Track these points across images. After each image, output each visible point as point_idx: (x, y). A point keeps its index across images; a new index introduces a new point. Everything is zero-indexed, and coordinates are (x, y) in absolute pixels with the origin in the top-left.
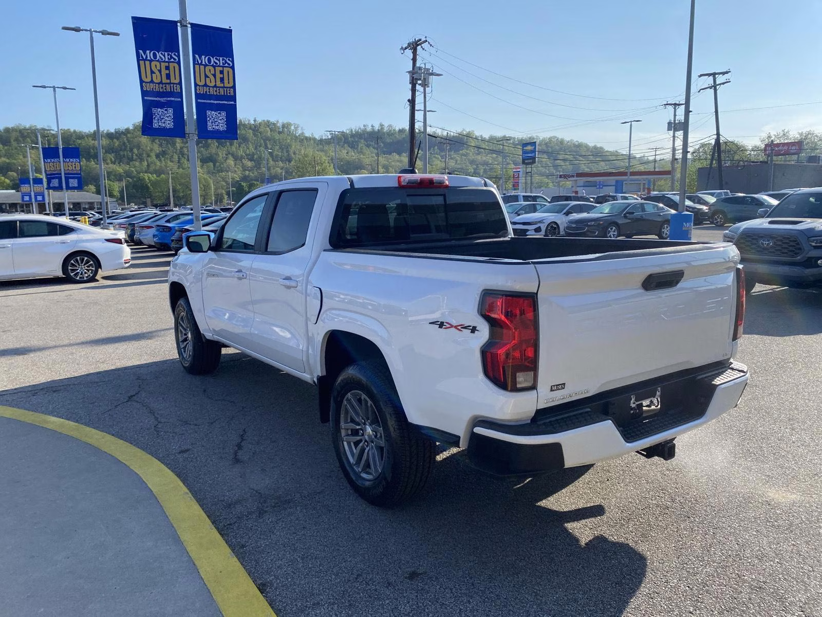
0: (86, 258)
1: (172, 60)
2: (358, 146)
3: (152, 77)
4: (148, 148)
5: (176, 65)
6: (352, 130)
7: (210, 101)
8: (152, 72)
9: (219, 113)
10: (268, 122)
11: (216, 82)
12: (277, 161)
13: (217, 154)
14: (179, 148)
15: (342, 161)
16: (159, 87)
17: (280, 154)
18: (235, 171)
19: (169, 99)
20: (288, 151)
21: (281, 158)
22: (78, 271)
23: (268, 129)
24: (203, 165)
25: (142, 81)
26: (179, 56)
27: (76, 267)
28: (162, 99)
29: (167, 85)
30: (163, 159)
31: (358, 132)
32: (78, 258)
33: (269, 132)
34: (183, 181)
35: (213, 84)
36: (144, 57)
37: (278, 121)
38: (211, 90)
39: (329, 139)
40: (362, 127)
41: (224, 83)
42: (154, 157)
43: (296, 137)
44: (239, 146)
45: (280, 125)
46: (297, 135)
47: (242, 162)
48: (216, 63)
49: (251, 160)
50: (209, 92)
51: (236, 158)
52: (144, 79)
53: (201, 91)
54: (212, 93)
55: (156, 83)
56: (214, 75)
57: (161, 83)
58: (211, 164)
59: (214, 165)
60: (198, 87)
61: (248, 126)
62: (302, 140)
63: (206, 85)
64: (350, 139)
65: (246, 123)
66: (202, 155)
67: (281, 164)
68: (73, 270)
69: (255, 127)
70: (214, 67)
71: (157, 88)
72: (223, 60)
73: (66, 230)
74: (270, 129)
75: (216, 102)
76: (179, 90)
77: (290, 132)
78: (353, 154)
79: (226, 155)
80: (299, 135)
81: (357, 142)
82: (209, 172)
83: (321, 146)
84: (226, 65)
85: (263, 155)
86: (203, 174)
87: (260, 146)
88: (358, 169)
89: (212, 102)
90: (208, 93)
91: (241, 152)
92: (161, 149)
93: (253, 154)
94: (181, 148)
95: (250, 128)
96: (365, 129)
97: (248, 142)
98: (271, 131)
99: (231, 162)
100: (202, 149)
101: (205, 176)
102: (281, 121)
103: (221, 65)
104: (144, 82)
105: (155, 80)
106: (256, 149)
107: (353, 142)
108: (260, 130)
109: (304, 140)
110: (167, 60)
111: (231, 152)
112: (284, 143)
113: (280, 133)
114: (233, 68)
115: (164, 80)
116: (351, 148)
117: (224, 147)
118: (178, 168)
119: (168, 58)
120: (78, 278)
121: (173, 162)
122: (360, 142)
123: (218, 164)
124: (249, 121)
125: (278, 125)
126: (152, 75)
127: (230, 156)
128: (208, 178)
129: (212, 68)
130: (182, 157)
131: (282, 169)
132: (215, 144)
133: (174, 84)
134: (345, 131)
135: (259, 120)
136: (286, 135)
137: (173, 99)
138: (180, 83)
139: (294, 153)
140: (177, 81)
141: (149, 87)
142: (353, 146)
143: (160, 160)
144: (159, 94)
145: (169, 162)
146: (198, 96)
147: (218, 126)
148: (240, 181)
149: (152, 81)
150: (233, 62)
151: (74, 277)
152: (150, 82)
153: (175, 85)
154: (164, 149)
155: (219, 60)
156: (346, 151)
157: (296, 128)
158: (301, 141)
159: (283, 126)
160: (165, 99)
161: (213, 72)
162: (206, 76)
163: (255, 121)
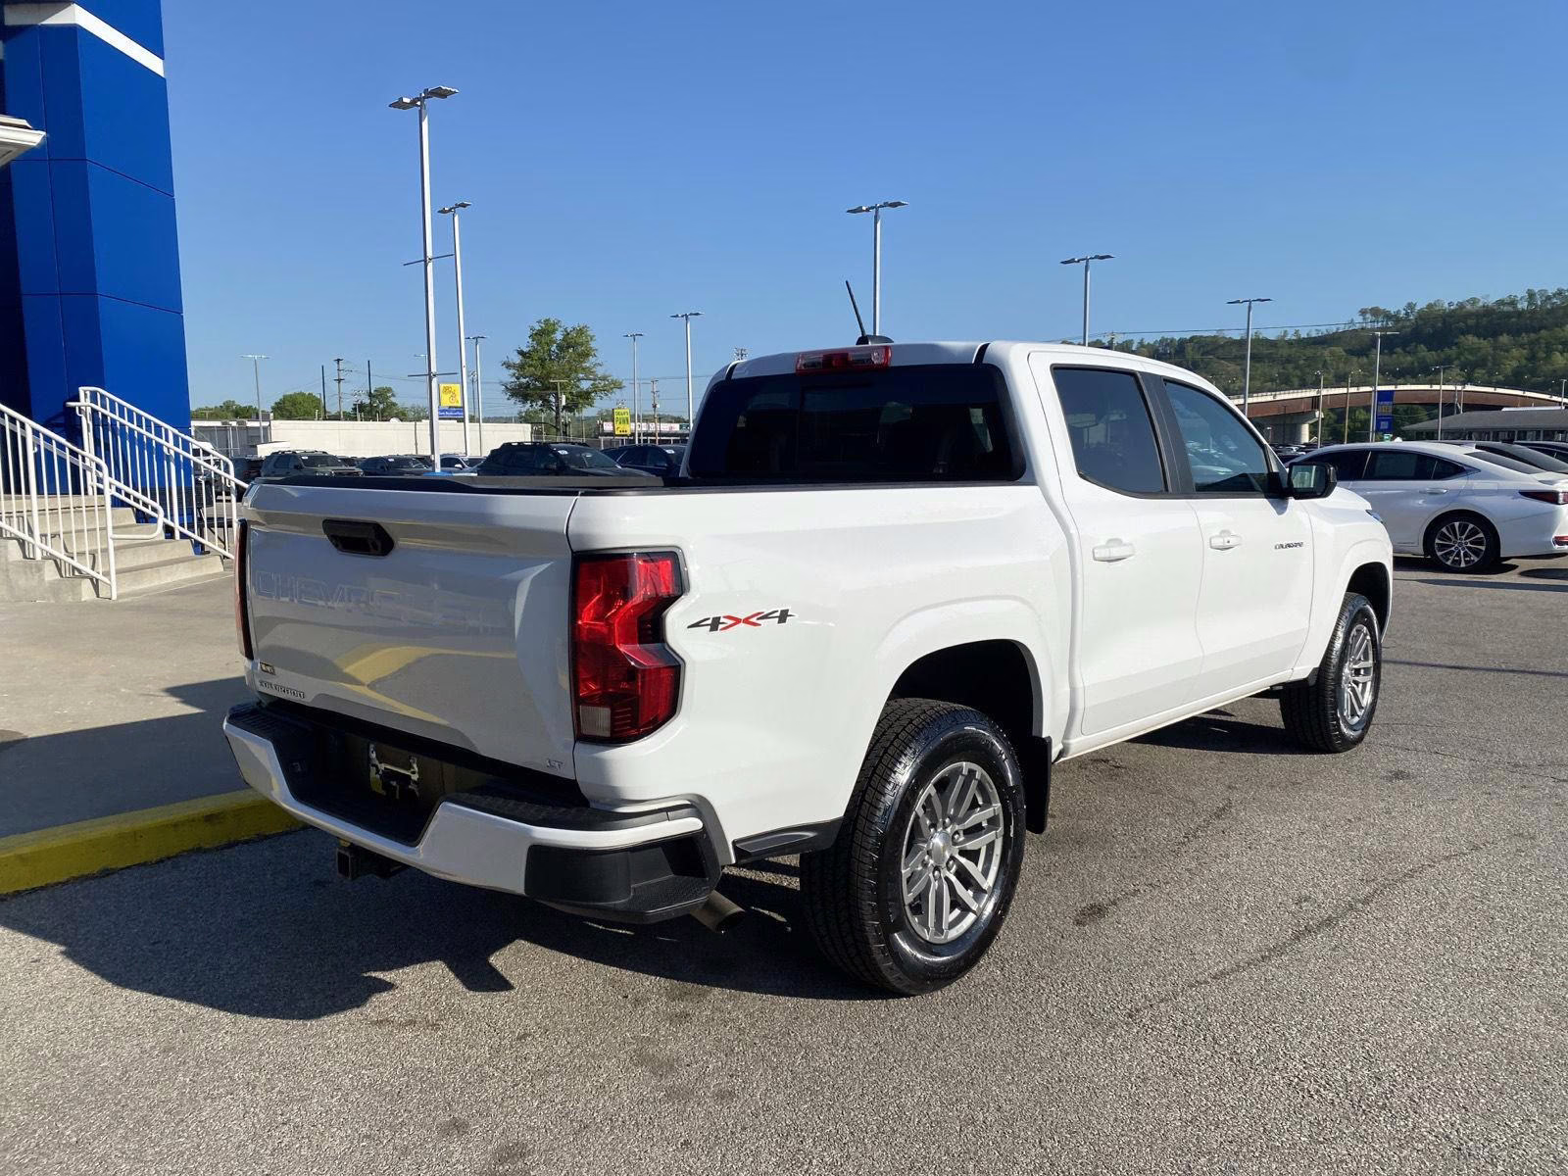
0: (1471, 526)
22: (1453, 549)
27: (1450, 540)
32: (1457, 524)
68: (1442, 547)
73: (1450, 469)
120: (1449, 563)
151: (1441, 558)
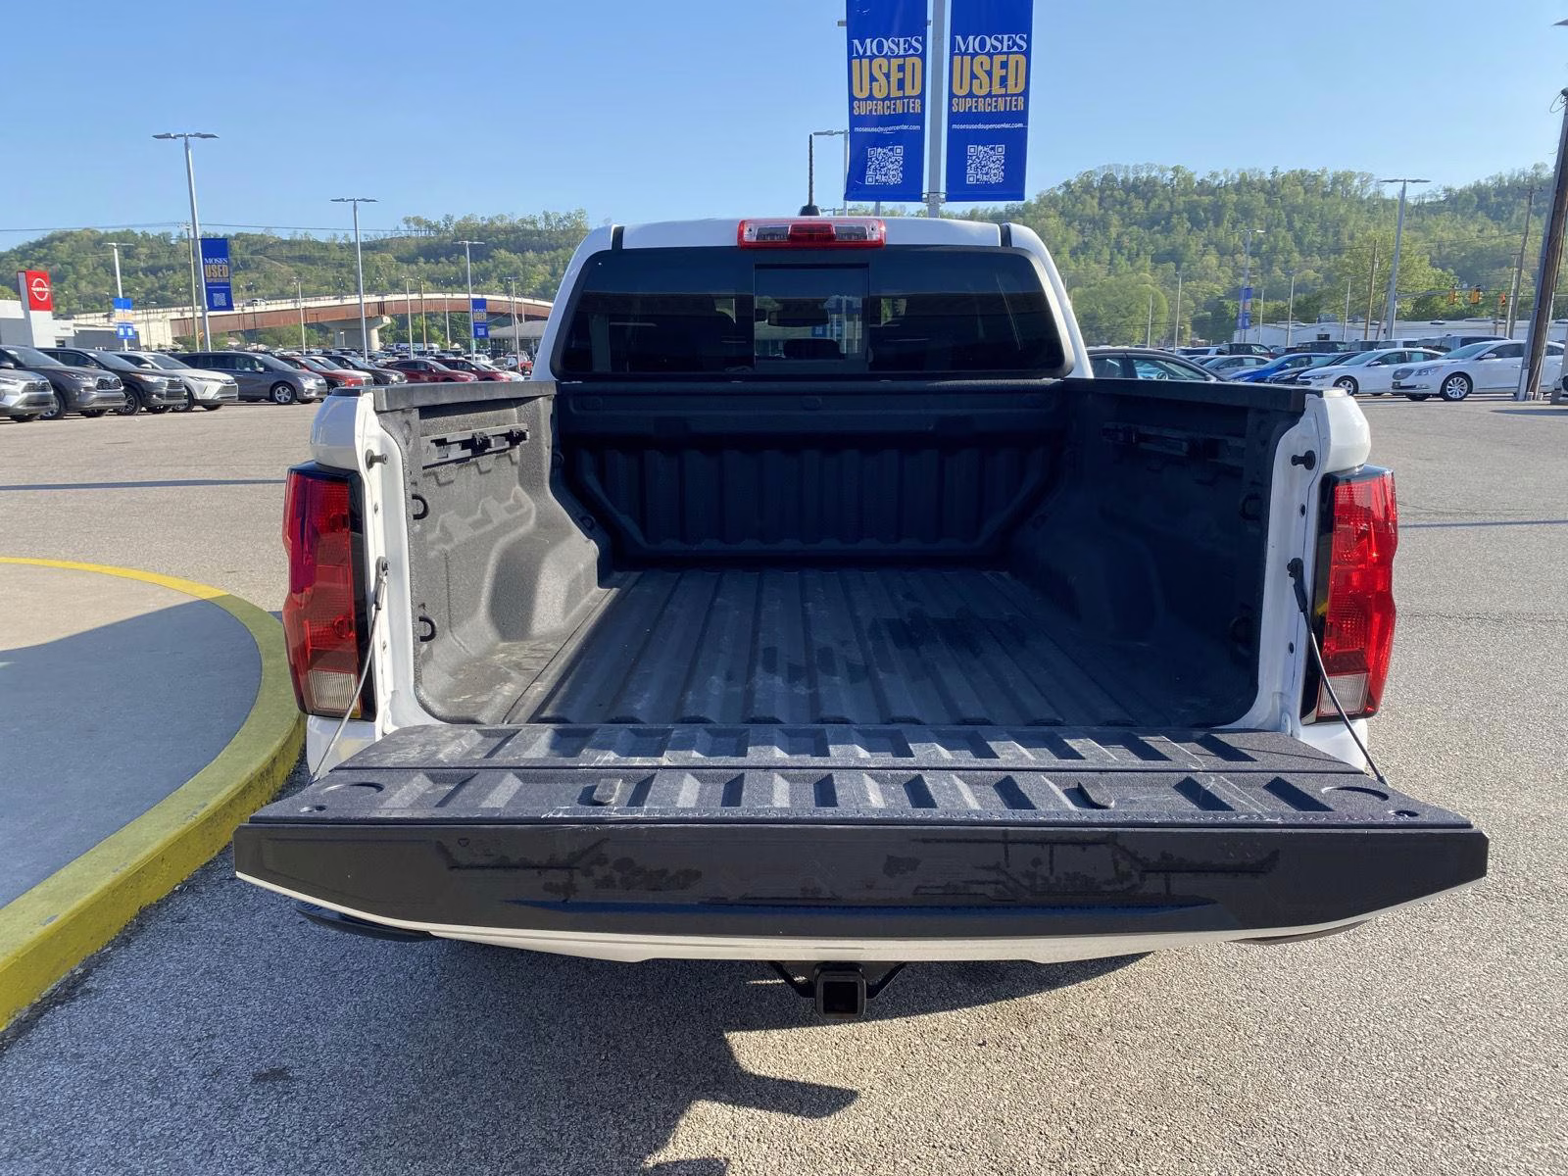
1: (911, 51)
2: (1511, 213)
3: (871, 89)
4: (1059, 238)
5: (918, 61)
6: (1501, 179)
7: (974, 127)
8: (873, 79)
9: (992, 149)
10: (1303, 173)
11: (991, 87)
12: (1310, 255)
13: (1186, 246)
14: (1114, 235)
15: (1463, 249)
16: (883, 108)
17: (1318, 239)
18: (1218, 278)
19: (898, 128)
20: (1337, 233)
21: (1319, 249)
23: (1300, 188)
24: (1156, 268)
25: (852, 98)
26: (924, 44)
28: (886, 129)
29: (898, 101)
30: (1082, 258)
31: (1517, 181)
33: (1302, 196)
34: (1110, 299)
35: (985, 91)
36: (861, 52)
37: (1324, 171)
38: (980, 105)
39: (1440, 202)
40: (1530, 170)
41: (1006, 87)
42: (1067, 256)
43: (1362, 202)
44: (1234, 227)
45: (1327, 178)
46: (1365, 197)
47: (1234, 259)
48: (995, 48)
49: (1253, 255)
50: (976, 107)
51: (1222, 252)
52: (857, 93)
53: (961, 107)
54: (981, 109)
55: (878, 100)
56: (989, 73)
57: (888, 98)
58: (1172, 265)
59: (1178, 268)
60: (955, 100)
61: (1259, 185)
62: (1375, 207)
63: (971, 95)
64: (1493, 199)
65: (1256, 179)
66: (1157, 248)
67: (1318, 261)
69: (1273, 186)
70: (990, 55)
71: (880, 109)
72: (1009, 41)
74: (1305, 188)
75: (987, 127)
76: (918, 110)
77: (1348, 192)
78: (1495, 232)
79: (1204, 246)
80: (1369, 198)
81: (1508, 205)
82: (1164, 282)
83: (1416, 219)
84: (1015, 49)
85: (1281, 244)
86: (1153, 285)
87: (1278, 226)
88: (1502, 266)
89: (980, 126)
90: (974, 110)
91: (1235, 240)
92: (1081, 239)
93: (1261, 242)
94: (1119, 236)
95: (1262, 190)
96: (1537, 174)
97: (1252, 217)
98: (1306, 192)
99: (1212, 259)
100: (1158, 235)
101: (1157, 290)
102: (1330, 171)
103: (1005, 49)
104: (856, 99)
105: (876, 94)
106: (1268, 230)
107: (1499, 205)
108: (1282, 192)
109: (1378, 208)
110: (902, 52)
111: (1215, 240)
112: (1330, 217)
113: (1325, 195)
114: (1027, 54)
115: (895, 93)
116: (1493, 219)
117: (1202, 231)
118: (1108, 275)
119: (905, 48)
121: (1099, 263)
122: (1519, 204)
123: (1185, 264)
124: (1262, 173)
125: (1325, 178)
126: (871, 85)
127: (1212, 247)
128: (1160, 293)
129: (986, 59)
130: (1119, 251)
131: (1317, 272)
132: (1185, 226)
133: (909, 97)
134: (1483, 182)
135: (1284, 170)
136: (1340, 199)
137: (905, 127)
138: (922, 96)
139: (1352, 237)
140: (917, 91)
141: (862, 109)
142: (1496, 214)
143: (1077, 261)
144: (883, 120)
145: (1092, 263)
146: (953, 117)
147: (987, 174)
148: (1226, 298)
149: (871, 97)
150: (1029, 42)
152: (866, 99)
153: (911, 100)
154: (1086, 240)
155: (1002, 42)
156: (1477, 227)
157: (1364, 183)
158: (1372, 210)
159: (1335, 181)
160: (890, 128)
161: (987, 67)
162: (973, 76)
163: (1274, 173)
